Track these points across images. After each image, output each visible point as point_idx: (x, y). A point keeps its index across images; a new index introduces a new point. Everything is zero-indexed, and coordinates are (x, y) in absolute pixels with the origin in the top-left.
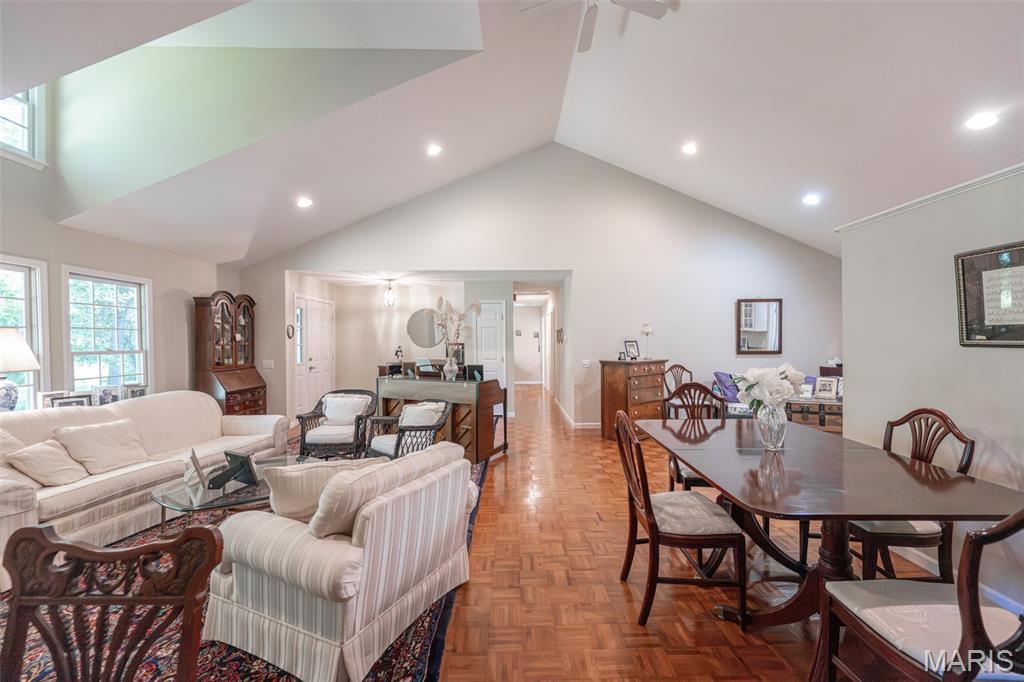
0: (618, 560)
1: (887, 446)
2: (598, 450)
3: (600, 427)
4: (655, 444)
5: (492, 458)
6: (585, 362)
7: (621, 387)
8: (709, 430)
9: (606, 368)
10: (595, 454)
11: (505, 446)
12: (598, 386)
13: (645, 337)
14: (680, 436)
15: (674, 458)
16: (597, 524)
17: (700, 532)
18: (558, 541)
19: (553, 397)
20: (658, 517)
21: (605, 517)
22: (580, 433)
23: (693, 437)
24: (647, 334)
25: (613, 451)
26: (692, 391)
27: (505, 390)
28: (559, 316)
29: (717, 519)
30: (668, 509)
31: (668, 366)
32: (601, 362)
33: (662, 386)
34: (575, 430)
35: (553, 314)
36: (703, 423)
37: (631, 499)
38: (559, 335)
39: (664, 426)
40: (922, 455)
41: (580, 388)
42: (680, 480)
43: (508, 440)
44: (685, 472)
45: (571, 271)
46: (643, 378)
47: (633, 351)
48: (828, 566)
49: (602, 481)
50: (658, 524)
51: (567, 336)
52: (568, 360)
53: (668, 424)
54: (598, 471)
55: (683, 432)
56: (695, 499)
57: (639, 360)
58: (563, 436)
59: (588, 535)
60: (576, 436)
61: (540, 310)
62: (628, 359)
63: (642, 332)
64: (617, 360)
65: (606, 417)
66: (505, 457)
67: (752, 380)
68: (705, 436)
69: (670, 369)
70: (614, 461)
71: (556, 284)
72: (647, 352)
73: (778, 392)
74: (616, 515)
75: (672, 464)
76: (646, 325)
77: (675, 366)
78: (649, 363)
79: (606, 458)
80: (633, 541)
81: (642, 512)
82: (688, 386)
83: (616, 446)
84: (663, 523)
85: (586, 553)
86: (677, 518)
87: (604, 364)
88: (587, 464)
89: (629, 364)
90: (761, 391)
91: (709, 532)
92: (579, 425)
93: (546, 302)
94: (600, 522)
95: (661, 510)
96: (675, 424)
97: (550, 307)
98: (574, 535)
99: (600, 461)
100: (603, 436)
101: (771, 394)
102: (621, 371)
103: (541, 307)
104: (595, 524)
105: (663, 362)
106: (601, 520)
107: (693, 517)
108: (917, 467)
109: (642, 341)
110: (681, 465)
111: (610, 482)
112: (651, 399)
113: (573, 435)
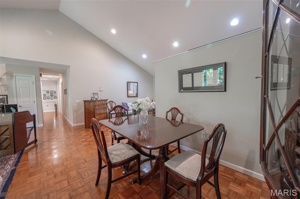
0: (94, 177)
1: (167, 118)
2: (84, 133)
3: (84, 124)
4: (105, 127)
5: (26, 149)
6: (77, 101)
7: (92, 109)
8: (123, 120)
9: (86, 103)
10: (82, 135)
11: (36, 141)
12: (83, 110)
13: (100, 92)
14: (115, 124)
15: (113, 131)
16: (84, 164)
17: (126, 158)
18: (65, 180)
19: (64, 116)
20: (111, 157)
21: (88, 160)
22: (76, 128)
23: (119, 123)
24: (101, 91)
25: (90, 132)
26: (118, 108)
27: (34, 116)
28: (65, 84)
29: (131, 151)
30: (114, 153)
31: (108, 101)
32: (84, 101)
33: (107, 108)
34: (74, 127)
35: (62, 83)
36: (122, 118)
37: (99, 153)
38: (65, 92)
39: (109, 121)
40: (174, 119)
41: (75, 111)
42: (116, 139)
43: (37, 138)
44: (118, 136)
45: (70, 66)
46: (100, 106)
47: (96, 97)
48: (161, 156)
49: (85, 145)
50: (111, 161)
51: (69, 92)
52: (70, 101)
53: (110, 120)
54: (83, 141)
55: (116, 122)
56: (123, 145)
57: (98, 99)
58: (69, 130)
59: (80, 171)
60: (74, 129)
61: (56, 82)
62: (95, 99)
63: (99, 90)
64: (90, 100)
65: (87, 121)
66: (36, 146)
67: (139, 102)
68: (122, 122)
69: (109, 102)
70: (91, 136)
71: (63, 71)
72: (101, 97)
73: (147, 106)
74: (92, 157)
75: (113, 134)
76: (100, 88)
77: (110, 101)
78: (102, 101)
79: (87, 135)
80: (100, 168)
81: (104, 157)
82: (116, 107)
83: (91, 130)
84: (113, 160)
85: (79, 180)
86: (118, 155)
87: (85, 101)
88: (79, 140)
89: (95, 101)
90: (142, 106)
91: (129, 157)
92: (76, 125)
93: (59, 79)
94: (85, 163)
95: (111, 154)
96: (113, 120)
97: (61, 81)
98: (73, 173)
99: (85, 137)
100: (86, 128)
101: (145, 107)
102: (92, 104)
103: (57, 81)
104: (83, 164)
105: (107, 100)
106: (86, 162)
107: (123, 153)
108: (172, 122)
109: (99, 93)
110: (116, 134)
111: (89, 144)
112: (103, 112)
113: (73, 129)
